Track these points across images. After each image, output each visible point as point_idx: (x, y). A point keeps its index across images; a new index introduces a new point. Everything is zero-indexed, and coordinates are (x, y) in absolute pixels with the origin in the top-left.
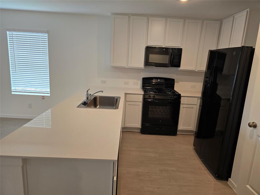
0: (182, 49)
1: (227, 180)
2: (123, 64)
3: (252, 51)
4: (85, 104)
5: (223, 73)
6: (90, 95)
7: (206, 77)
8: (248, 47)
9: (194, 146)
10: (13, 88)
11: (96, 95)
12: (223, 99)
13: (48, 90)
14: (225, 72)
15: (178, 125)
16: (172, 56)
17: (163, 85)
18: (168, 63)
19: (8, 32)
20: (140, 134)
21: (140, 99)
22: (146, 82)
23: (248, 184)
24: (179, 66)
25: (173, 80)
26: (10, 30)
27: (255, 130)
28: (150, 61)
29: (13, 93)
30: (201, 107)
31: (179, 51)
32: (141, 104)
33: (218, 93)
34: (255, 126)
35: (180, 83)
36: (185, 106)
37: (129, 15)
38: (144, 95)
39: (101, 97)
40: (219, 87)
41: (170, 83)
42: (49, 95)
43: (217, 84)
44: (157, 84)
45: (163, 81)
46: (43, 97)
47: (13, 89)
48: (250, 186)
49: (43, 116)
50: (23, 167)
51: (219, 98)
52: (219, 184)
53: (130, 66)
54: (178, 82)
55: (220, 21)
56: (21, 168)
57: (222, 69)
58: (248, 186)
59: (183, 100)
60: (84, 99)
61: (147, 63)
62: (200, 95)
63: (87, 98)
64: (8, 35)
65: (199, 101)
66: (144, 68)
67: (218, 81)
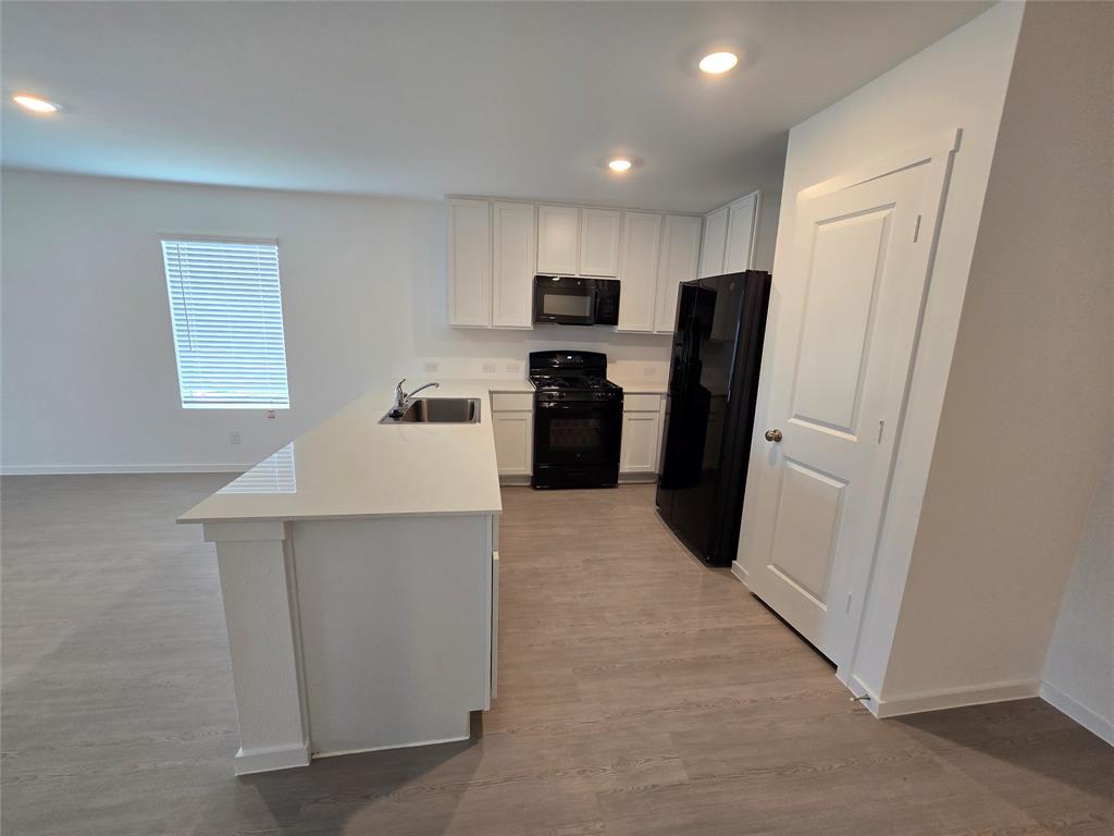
0: (619, 282)
1: (729, 565)
2: (482, 320)
3: (766, 280)
4: (396, 416)
5: (712, 337)
6: (405, 395)
7: (676, 344)
8: (758, 272)
9: (658, 504)
10: (184, 393)
11: (418, 396)
12: (714, 397)
13: (285, 393)
14: (715, 334)
15: (618, 461)
16: (598, 300)
17: (579, 368)
18: (588, 315)
19: (163, 243)
20: (531, 490)
21: (528, 403)
22: (539, 362)
23: (770, 564)
24: (614, 321)
25: (603, 357)
26: (169, 237)
27: (779, 446)
28: (545, 312)
29: (185, 406)
30: (668, 416)
31: (614, 286)
32: (529, 417)
33: (704, 382)
34: (778, 439)
35: (619, 362)
36: (633, 416)
37: (490, 200)
38: (537, 395)
39: (430, 401)
40: (705, 371)
41: (596, 363)
42: (287, 406)
43: (700, 363)
44: (565, 367)
45: (579, 360)
46: (271, 414)
47: (186, 395)
48: (776, 566)
49: (273, 462)
50: (284, 542)
51: (706, 394)
52: (714, 575)
53: (498, 323)
54: (613, 362)
55: (701, 217)
56: (280, 545)
57: (709, 328)
58: (771, 567)
59: (628, 403)
60: (392, 404)
61: (540, 316)
62: (665, 389)
63: (400, 404)
64: (165, 251)
65: (664, 402)
66: (532, 328)
67: (702, 356)
